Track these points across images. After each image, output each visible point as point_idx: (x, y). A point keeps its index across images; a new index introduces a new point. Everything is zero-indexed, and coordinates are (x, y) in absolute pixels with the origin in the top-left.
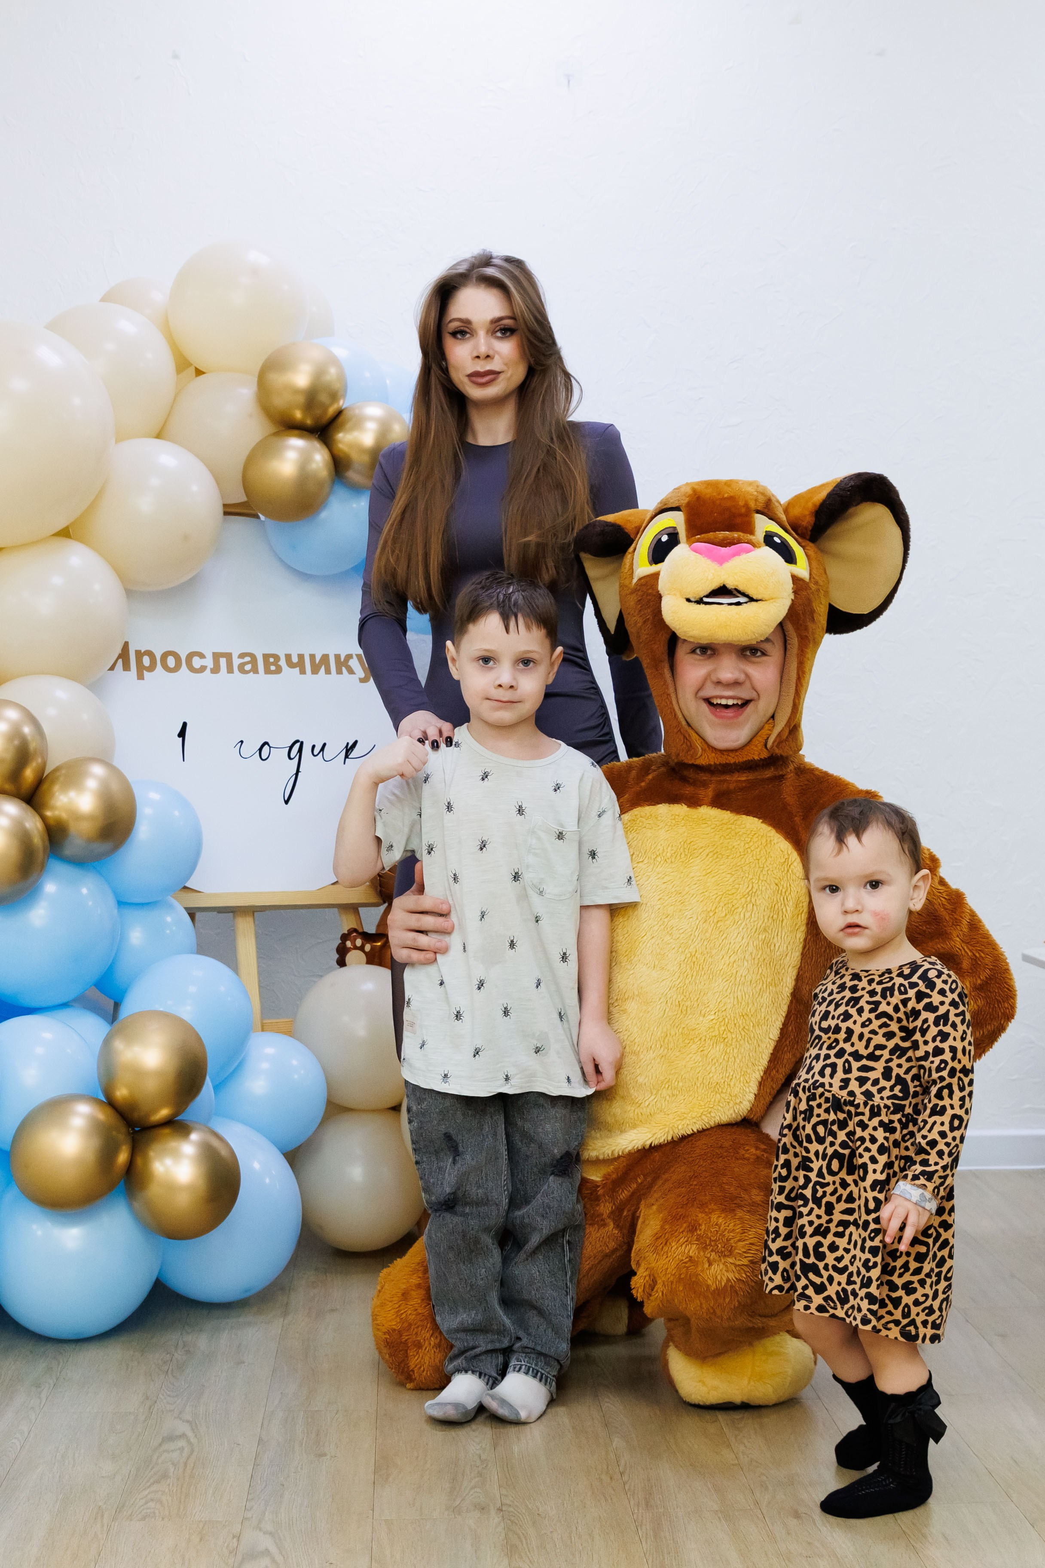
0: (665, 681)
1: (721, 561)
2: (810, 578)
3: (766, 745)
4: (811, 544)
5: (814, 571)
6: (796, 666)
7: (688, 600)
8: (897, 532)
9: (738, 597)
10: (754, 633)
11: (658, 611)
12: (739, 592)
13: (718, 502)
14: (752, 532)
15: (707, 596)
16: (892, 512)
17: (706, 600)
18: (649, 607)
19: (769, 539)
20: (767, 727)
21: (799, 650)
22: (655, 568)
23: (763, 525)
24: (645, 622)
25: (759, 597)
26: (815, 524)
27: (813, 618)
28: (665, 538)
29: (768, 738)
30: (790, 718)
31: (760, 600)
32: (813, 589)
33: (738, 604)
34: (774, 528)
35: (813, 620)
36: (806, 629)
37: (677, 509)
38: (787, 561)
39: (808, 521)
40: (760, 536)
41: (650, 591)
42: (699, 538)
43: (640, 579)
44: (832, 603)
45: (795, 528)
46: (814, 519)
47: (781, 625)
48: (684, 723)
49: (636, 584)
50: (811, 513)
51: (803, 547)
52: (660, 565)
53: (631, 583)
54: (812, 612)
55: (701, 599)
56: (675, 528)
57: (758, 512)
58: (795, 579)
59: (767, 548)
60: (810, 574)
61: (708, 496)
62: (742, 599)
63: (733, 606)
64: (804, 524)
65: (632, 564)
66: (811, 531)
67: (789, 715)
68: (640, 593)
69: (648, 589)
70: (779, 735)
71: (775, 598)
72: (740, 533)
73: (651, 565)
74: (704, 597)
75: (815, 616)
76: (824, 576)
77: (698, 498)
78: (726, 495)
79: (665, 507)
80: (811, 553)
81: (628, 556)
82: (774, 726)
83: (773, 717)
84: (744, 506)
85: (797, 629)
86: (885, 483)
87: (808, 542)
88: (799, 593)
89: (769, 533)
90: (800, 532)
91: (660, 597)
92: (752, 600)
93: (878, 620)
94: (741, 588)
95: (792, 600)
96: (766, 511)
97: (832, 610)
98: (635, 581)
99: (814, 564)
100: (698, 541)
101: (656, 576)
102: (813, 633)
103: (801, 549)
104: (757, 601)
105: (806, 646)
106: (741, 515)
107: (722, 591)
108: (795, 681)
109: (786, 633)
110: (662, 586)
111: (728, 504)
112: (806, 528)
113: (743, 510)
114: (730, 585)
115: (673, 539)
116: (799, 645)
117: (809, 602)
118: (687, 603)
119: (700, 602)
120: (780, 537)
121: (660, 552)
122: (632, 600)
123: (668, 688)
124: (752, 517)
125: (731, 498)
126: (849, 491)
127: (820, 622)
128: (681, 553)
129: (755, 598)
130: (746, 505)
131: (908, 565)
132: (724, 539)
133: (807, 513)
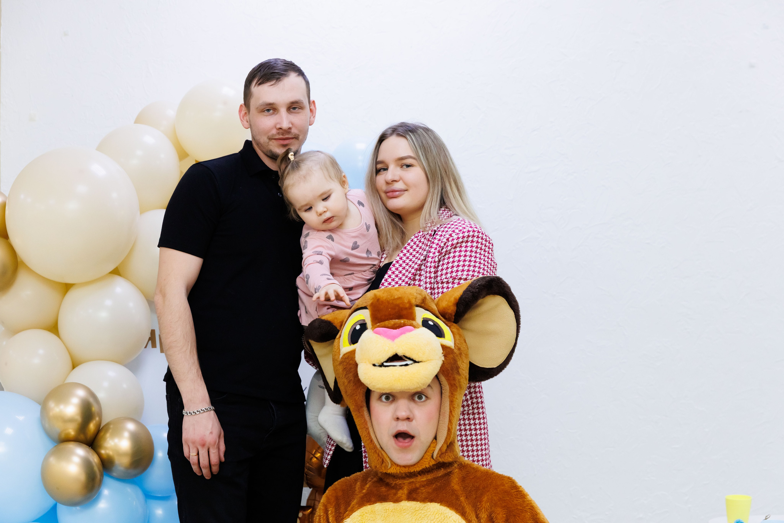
0: (365, 420)
1: (393, 338)
2: (455, 347)
3: (432, 457)
4: (455, 325)
5: (458, 342)
6: (449, 404)
7: (374, 365)
8: (511, 313)
9: (406, 361)
10: (418, 383)
11: (356, 375)
12: (406, 357)
13: (391, 302)
14: (414, 319)
15: (386, 362)
16: (506, 300)
17: (385, 364)
18: (351, 373)
19: (425, 323)
20: (432, 445)
21: (450, 393)
22: (353, 347)
23: (421, 314)
24: (349, 382)
25: (420, 360)
26: (456, 311)
27: (458, 371)
28: (358, 327)
29: (433, 452)
30: (446, 438)
31: (420, 362)
32: (457, 353)
33: (407, 365)
34: (429, 315)
35: (458, 373)
36: (454, 379)
37: (365, 308)
38: (437, 336)
39: (452, 309)
40: (419, 321)
41: (351, 362)
42: (379, 325)
43: (344, 355)
44: (471, 361)
45: (443, 315)
46: (456, 308)
47: (437, 377)
48: (378, 447)
49: (342, 358)
50: (454, 304)
51: (450, 327)
52: (356, 345)
53: (339, 358)
54: (458, 368)
55: (383, 364)
56: (364, 320)
57: (417, 306)
58: (444, 347)
59: (424, 328)
60: (455, 344)
61: (384, 298)
62: (409, 362)
63: (403, 367)
64: (450, 311)
65: (339, 346)
66: (455, 316)
67: (445, 436)
68: (345, 364)
69: (350, 361)
70: (440, 449)
71: (431, 360)
72: (406, 320)
73: (350, 345)
74: (384, 362)
75: (460, 371)
76: (464, 344)
77: (378, 300)
78: (396, 297)
79: (358, 307)
80: (455, 330)
81: (336, 340)
82: (436, 445)
83: (435, 438)
84: (408, 303)
85: (448, 380)
86: (501, 282)
87: (453, 323)
88: (448, 356)
89: (425, 319)
90: (447, 317)
91: (356, 365)
92: (415, 362)
93: (503, 371)
94: (407, 355)
95: (443, 361)
96: (423, 305)
97: (472, 366)
98: (341, 356)
99: (457, 337)
100: (378, 327)
101: (353, 352)
102: (459, 382)
103: (448, 328)
104: (418, 362)
105: (456, 390)
106: (406, 309)
107: (395, 358)
108: (448, 414)
109: (441, 383)
110: (358, 358)
111: (398, 302)
112: (451, 314)
113: (407, 305)
114: (400, 354)
115: (364, 327)
116: (450, 390)
117: (455, 361)
118: (374, 367)
119: (382, 365)
120: (433, 321)
121: (355, 337)
122: (340, 369)
123: (366, 424)
124: (414, 310)
125: (399, 298)
126: (477, 288)
127: (463, 374)
128: (367, 336)
129: (417, 360)
130: (409, 302)
131: (520, 334)
132: (395, 324)
133: (451, 304)
